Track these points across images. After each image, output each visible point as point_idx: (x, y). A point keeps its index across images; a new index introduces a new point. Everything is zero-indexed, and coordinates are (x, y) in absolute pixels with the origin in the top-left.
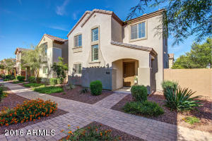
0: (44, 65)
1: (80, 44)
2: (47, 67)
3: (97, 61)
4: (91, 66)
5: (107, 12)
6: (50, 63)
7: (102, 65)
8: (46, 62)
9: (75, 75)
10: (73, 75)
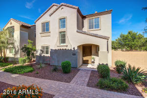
0: (11, 46)
1: (48, 30)
2: (14, 47)
3: (65, 44)
4: (59, 48)
5: (74, 6)
6: (17, 44)
7: (69, 48)
8: (12, 44)
9: (42, 55)
10: (40, 55)
